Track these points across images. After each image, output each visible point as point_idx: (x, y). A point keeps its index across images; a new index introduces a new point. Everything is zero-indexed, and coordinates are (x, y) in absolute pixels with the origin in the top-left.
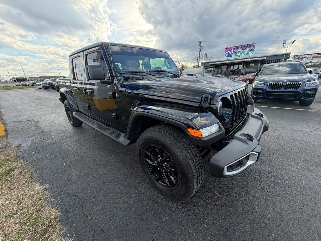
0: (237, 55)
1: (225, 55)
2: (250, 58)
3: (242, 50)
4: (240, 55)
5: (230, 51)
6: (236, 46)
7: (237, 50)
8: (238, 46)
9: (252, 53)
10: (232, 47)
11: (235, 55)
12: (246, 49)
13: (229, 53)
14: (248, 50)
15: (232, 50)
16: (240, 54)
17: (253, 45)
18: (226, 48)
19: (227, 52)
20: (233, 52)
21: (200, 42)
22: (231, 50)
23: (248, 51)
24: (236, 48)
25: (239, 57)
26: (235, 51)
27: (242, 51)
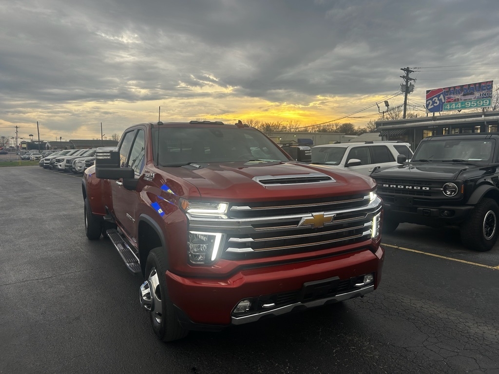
0: (454, 107)
1: (427, 105)
2: (486, 115)
3: (464, 95)
4: (460, 106)
5: (436, 98)
6: (450, 88)
7: (452, 96)
8: (454, 87)
9: (488, 102)
10: (440, 90)
11: (449, 108)
12: (472, 94)
13: (434, 102)
14: (477, 95)
15: (442, 97)
16: (460, 104)
17: (489, 86)
18: (428, 92)
19: (431, 99)
20: (443, 101)
21: (408, 71)
22: (439, 96)
23: (478, 98)
24: (449, 91)
25: (459, 111)
26: (449, 98)
27: (463, 98)
